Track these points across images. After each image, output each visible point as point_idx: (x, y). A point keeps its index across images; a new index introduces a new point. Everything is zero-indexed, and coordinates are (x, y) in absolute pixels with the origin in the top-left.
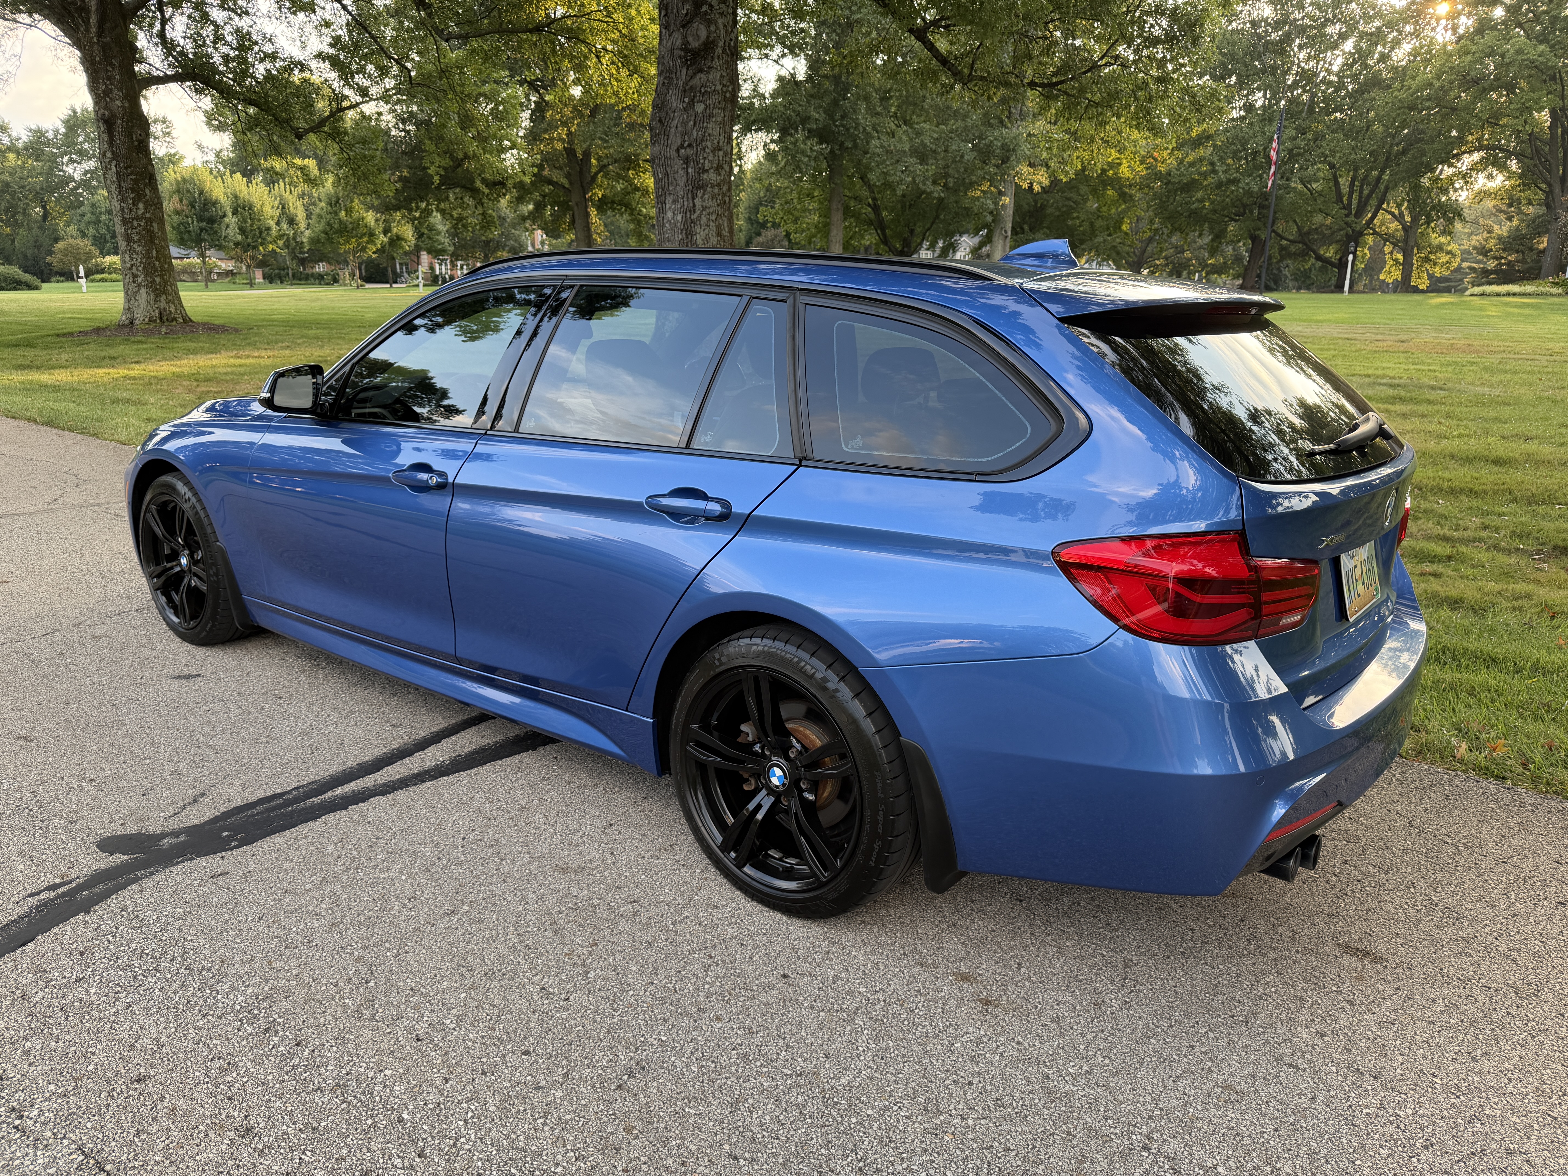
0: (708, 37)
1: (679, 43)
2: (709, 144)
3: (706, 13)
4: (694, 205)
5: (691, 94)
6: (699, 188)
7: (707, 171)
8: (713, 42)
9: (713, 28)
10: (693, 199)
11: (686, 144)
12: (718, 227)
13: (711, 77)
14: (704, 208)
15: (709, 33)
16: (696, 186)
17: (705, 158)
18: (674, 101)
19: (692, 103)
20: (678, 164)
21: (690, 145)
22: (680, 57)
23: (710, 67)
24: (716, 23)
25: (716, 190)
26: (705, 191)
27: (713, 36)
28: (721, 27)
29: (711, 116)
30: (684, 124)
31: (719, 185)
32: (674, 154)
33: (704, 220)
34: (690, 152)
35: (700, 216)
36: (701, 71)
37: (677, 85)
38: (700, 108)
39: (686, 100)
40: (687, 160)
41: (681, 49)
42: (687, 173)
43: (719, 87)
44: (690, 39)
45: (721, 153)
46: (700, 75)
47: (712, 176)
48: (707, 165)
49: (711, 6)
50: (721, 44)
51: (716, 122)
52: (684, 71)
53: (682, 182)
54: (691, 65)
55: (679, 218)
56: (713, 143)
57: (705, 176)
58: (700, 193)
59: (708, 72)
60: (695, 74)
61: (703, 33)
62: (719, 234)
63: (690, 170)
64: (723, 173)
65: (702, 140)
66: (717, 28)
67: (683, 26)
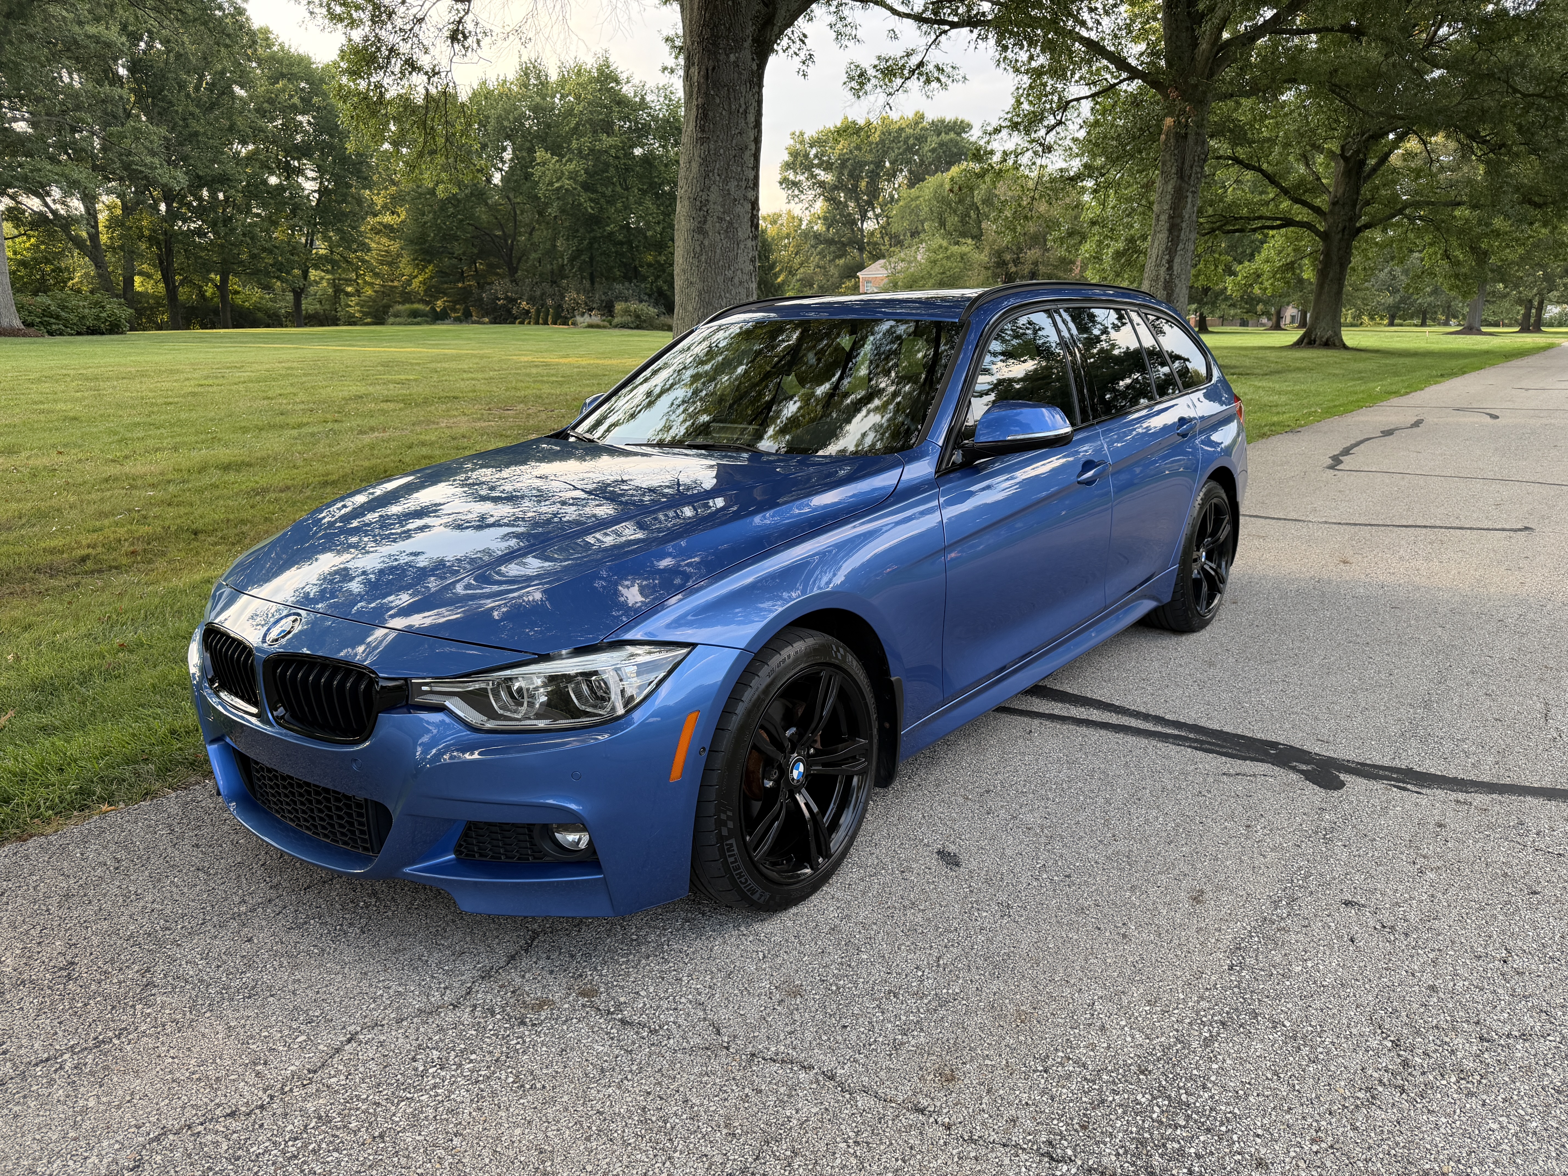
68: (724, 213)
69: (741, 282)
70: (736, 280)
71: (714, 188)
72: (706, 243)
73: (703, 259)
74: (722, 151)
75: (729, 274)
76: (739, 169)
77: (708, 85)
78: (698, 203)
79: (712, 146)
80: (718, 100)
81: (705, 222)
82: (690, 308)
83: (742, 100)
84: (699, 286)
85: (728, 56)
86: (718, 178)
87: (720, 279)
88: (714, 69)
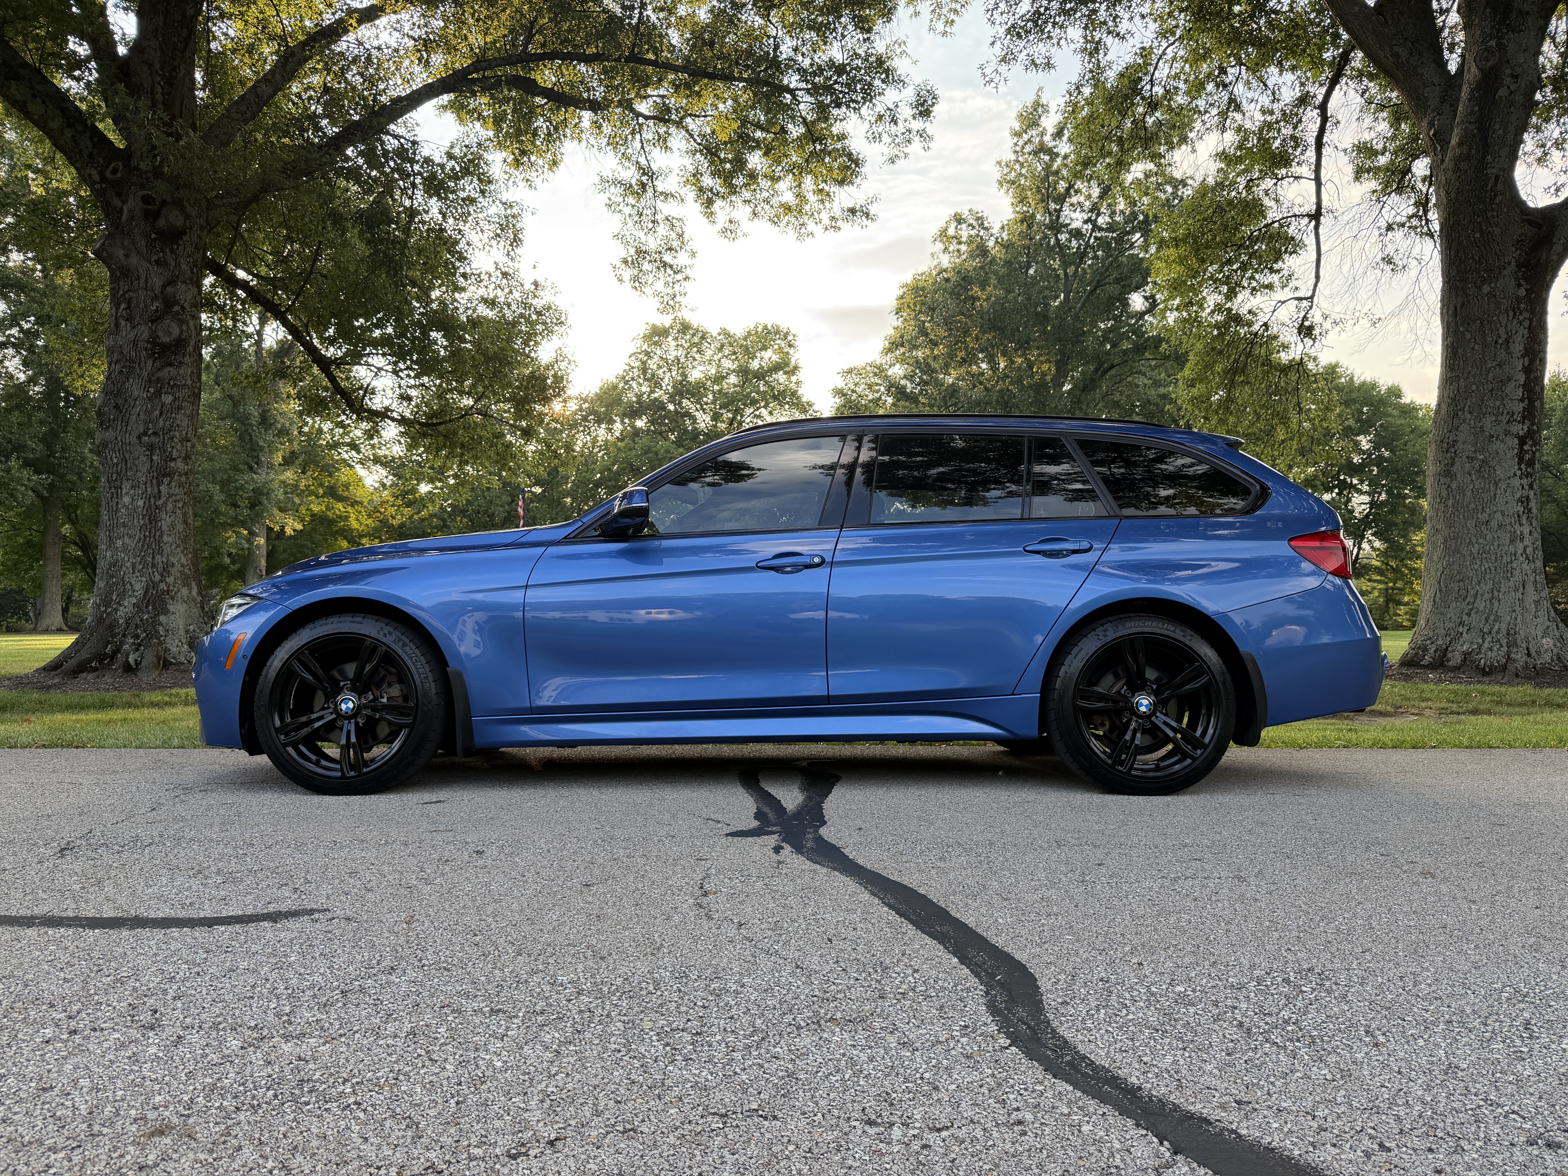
0: (180, 335)
1: (145, 335)
2: (177, 434)
3: (178, 313)
4: (160, 492)
5: (157, 386)
6: (166, 475)
7: (175, 459)
8: (185, 340)
9: (185, 328)
10: (159, 485)
11: (150, 432)
12: (185, 515)
13: (181, 371)
14: (170, 495)
15: (182, 331)
16: (162, 474)
17: (173, 447)
18: (135, 388)
19: (158, 393)
20: (140, 451)
21: (155, 434)
22: (146, 349)
23: (180, 363)
24: (187, 323)
25: (183, 479)
26: (172, 478)
27: (185, 334)
28: (193, 328)
29: (180, 408)
30: (149, 412)
31: (186, 474)
32: (134, 440)
33: (170, 507)
34: (154, 439)
35: (165, 503)
36: (171, 365)
37: (139, 376)
38: (167, 399)
39: (152, 390)
40: (151, 448)
41: (148, 342)
42: (152, 460)
43: (189, 382)
44: (160, 334)
45: (189, 444)
46: (167, 369)
47: (180, 465)
48: (175, 454)
49: (183, 307)
50: (192, 343)
51: (185, 414)
52: (150, 363)
53: (144, 468)
54: (159, 358)
55: (141, 503)
56: (181, 434)
57: (172, 465)
58: (166, 480)
59: (178, 367)
60: (163, 367)
61: (175, 331)
62: (185, 522)
63: (155, 457)
64: (190, 463)
65: (170, 430)
66: (189, 328)
67: (153, 321)
68: (1475, 451)
69: (1500, 526)
70: (1494, 524)
71: (1464, 427)
72: (1454, 485)
73: (1450, 503)
74: (1474, 387)
75: (1483, 517)
76: (1498, 403)
77: (1456, 323)
78: (1445, 445)
79: (1462, 384)
80: (1468, 336)
81: (1453, 464)
82: (1435, 558)
83: (1502, 331)
84: (1445, 532)
85: (1479, 288)
86: (1469, 416)
87: (1471, 524)
88: (1463, 305)
